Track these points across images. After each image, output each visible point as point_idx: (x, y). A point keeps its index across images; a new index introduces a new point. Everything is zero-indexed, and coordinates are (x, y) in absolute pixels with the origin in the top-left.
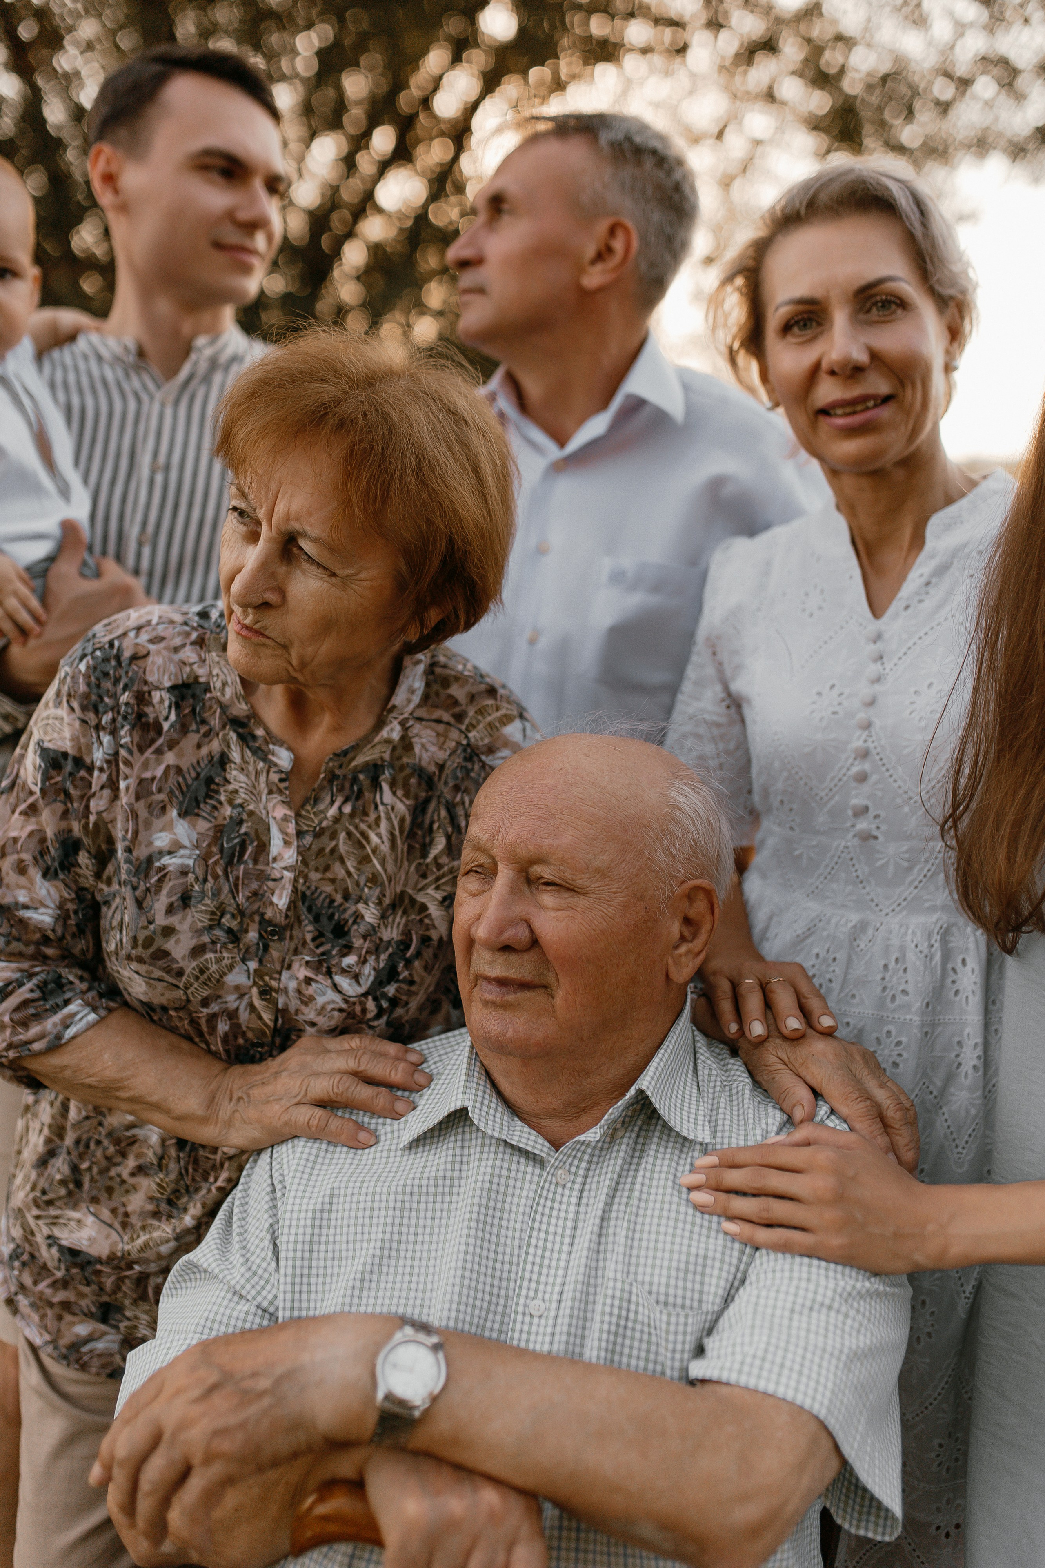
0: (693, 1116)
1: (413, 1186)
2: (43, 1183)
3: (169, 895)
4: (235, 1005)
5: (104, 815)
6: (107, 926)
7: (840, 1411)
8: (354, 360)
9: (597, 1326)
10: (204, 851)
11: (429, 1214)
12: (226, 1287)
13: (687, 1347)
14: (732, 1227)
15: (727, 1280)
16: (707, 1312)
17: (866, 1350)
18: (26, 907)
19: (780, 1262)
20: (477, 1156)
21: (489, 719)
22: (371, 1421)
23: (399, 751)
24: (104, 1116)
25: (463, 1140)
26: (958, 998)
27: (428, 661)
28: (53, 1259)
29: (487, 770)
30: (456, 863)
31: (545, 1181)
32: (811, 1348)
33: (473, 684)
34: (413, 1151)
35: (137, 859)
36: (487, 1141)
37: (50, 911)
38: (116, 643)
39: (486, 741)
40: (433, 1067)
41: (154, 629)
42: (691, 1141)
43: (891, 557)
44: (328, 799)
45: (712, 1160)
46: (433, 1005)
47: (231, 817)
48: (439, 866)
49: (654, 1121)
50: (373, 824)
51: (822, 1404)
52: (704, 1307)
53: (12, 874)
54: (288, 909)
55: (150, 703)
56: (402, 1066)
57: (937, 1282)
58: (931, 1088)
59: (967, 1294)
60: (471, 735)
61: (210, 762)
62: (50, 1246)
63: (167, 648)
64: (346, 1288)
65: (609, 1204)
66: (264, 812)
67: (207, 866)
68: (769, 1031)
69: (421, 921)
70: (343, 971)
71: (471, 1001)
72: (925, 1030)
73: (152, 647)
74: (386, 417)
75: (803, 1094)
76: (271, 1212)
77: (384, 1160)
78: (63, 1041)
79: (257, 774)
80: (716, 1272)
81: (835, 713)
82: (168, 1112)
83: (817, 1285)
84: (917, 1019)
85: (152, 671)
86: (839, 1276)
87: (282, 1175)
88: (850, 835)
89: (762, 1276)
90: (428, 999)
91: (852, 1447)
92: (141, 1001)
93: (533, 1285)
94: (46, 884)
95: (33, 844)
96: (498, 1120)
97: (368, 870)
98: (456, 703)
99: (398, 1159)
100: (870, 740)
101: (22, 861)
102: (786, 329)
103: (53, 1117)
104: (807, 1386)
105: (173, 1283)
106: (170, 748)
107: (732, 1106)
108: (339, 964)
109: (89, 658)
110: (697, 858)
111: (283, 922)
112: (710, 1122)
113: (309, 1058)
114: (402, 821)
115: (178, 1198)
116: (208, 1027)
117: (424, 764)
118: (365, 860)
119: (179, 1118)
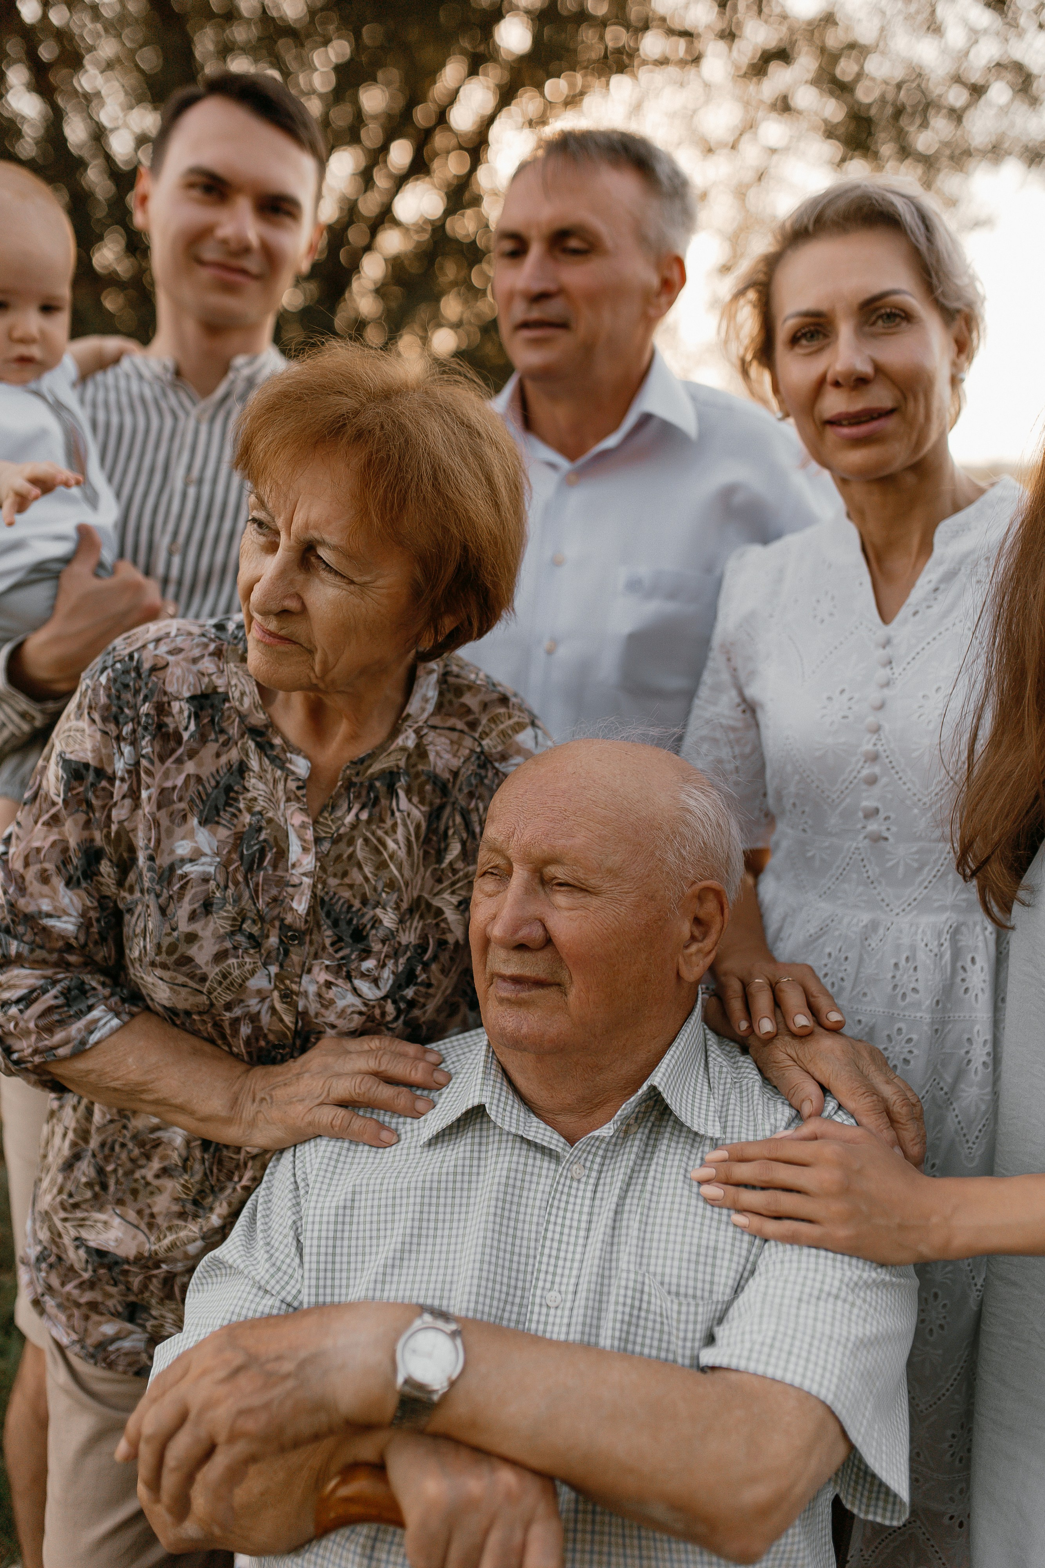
0: (703, 1112)
1: (432, 1181)
2: (70, 1186)
3: (191, 902)
4: (257, 1009)
5: (126, 824)
6: (131, 933)
7: (846, 1396)
8: (371, 374)
9: (611, 1316)
10: (224, 858)
11: (449, 1209)
12: (251, 1282)
13: (698, 1335)
14: (741, 1219)
15: (737, 1271)
16: (718, 1302)
17: (873, 1338)
18: (49, 916)
19: (789, 1253)
20: (495, 1152)
21: (502, 727)
22: (391, 1405)
23: (414, 759)
24: (129, 1119)
25: (481, 1137)
26: (967, 996)
27: (441, 671)
28: (80, 1260)
29: (502, 778)
30: (471, 868)
31: (561, 1175)
32: (818, 1335)
33: (486, 693)
34: (432, 1148)
35: (160, 867)
36: (504, 1138)
37: (73, 920)
38: (136, 656)
39: (500, 748)
40: (451, 1066)
41: (172, 641)
42: (702, 1136)
43: (899, 563)
44: (345, 806)
45: (722, 1154)
46: (450, 1008)
47: (250, 825)
48: (455, 871)
49: (666, 1117)
50: (390, 830)
51: (828, 1389)
52: (715, 1298)
53: (35, 883)
54: (308, 914)
55: (170, 714)
56: (421, 1065)
57: (949, 1275)
58: (942, 1084)
59: (979, 1287)
60: (484, 743)
61: (229, 770)
62: (77, 1247)
63: (185, 659)
64: (369, 1282)
65: (622, 1198)
66: (282, 819)
67: (228, 873)
68: (778, 1029)
69: (437, 925)
70: (363, 975)
71: (487, 999)
72: (936, 1027)
73: (171, 658)
74: (402, 428)
75: (812, 1090)
76: (294, 1209)
77: (404, 1157)
78: (88, 1046)
79: (275, 782)
80: (726, 1263)
81: (844, 717)
82: (192, 1113)
83: (824, 1275)
84: (927, 1017)
85: (171, 682)
86: (846, 1267)
87: (304, 1173)
88: (861, 837)
89: (771, 1267)
90: (446, 1001)
91: (859, 1432)
92: (164, 1007)
93: (550, 1277)
94: (69, 893)
95: (56, 854)
96: (514, 1116)
97: (385, 876)
98: (469, 711)
99: (418, 1156)
100: (880, 743)
101: (45, 870)
102: (794, 340)
103: (78, 1121)
104: (814, 1372)
105: (199, 1278)
106: (190, 757)
107: (742, 1102)
108: (358, 968)
109: (109, 670)
110: (707, 859)
111: (303, 927)
112: (720, 1117)
113: (330, 1060)
114: (418, 827)
115: (203, 1198)
116: (231, 1029)
117: (438, 771)
118: (382, 865)
119: (204, 1119)
